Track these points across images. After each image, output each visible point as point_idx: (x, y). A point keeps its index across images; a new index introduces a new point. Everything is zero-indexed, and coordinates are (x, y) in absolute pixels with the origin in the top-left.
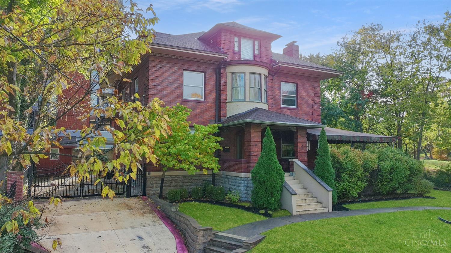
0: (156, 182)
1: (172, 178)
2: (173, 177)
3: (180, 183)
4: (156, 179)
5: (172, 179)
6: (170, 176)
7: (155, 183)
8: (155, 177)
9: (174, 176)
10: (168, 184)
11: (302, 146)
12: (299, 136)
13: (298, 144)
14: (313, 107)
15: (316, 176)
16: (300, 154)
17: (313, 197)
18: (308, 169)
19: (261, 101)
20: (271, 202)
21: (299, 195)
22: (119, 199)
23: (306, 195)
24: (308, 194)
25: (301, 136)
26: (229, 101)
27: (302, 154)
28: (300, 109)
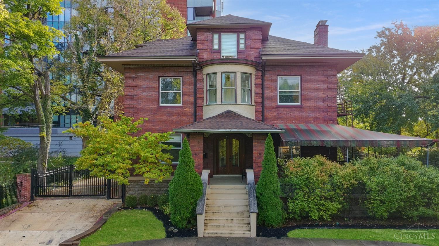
3: (156, 188)
11: (259, 154)
12: (255, 143)
13: (254, 152)
14: (325, 102)
15: (254, 192)
16: (256, 164)
17: (249, 217)
18: (254, 182)
19: (236, 103)
20: (176, 220)
21: (230, 213)
22: (99, 200)
23: (239, 214)
24: (242, 213)
25: (259, 143)
26: (205, 104)
27: (258, 164)
28: (304, 106)
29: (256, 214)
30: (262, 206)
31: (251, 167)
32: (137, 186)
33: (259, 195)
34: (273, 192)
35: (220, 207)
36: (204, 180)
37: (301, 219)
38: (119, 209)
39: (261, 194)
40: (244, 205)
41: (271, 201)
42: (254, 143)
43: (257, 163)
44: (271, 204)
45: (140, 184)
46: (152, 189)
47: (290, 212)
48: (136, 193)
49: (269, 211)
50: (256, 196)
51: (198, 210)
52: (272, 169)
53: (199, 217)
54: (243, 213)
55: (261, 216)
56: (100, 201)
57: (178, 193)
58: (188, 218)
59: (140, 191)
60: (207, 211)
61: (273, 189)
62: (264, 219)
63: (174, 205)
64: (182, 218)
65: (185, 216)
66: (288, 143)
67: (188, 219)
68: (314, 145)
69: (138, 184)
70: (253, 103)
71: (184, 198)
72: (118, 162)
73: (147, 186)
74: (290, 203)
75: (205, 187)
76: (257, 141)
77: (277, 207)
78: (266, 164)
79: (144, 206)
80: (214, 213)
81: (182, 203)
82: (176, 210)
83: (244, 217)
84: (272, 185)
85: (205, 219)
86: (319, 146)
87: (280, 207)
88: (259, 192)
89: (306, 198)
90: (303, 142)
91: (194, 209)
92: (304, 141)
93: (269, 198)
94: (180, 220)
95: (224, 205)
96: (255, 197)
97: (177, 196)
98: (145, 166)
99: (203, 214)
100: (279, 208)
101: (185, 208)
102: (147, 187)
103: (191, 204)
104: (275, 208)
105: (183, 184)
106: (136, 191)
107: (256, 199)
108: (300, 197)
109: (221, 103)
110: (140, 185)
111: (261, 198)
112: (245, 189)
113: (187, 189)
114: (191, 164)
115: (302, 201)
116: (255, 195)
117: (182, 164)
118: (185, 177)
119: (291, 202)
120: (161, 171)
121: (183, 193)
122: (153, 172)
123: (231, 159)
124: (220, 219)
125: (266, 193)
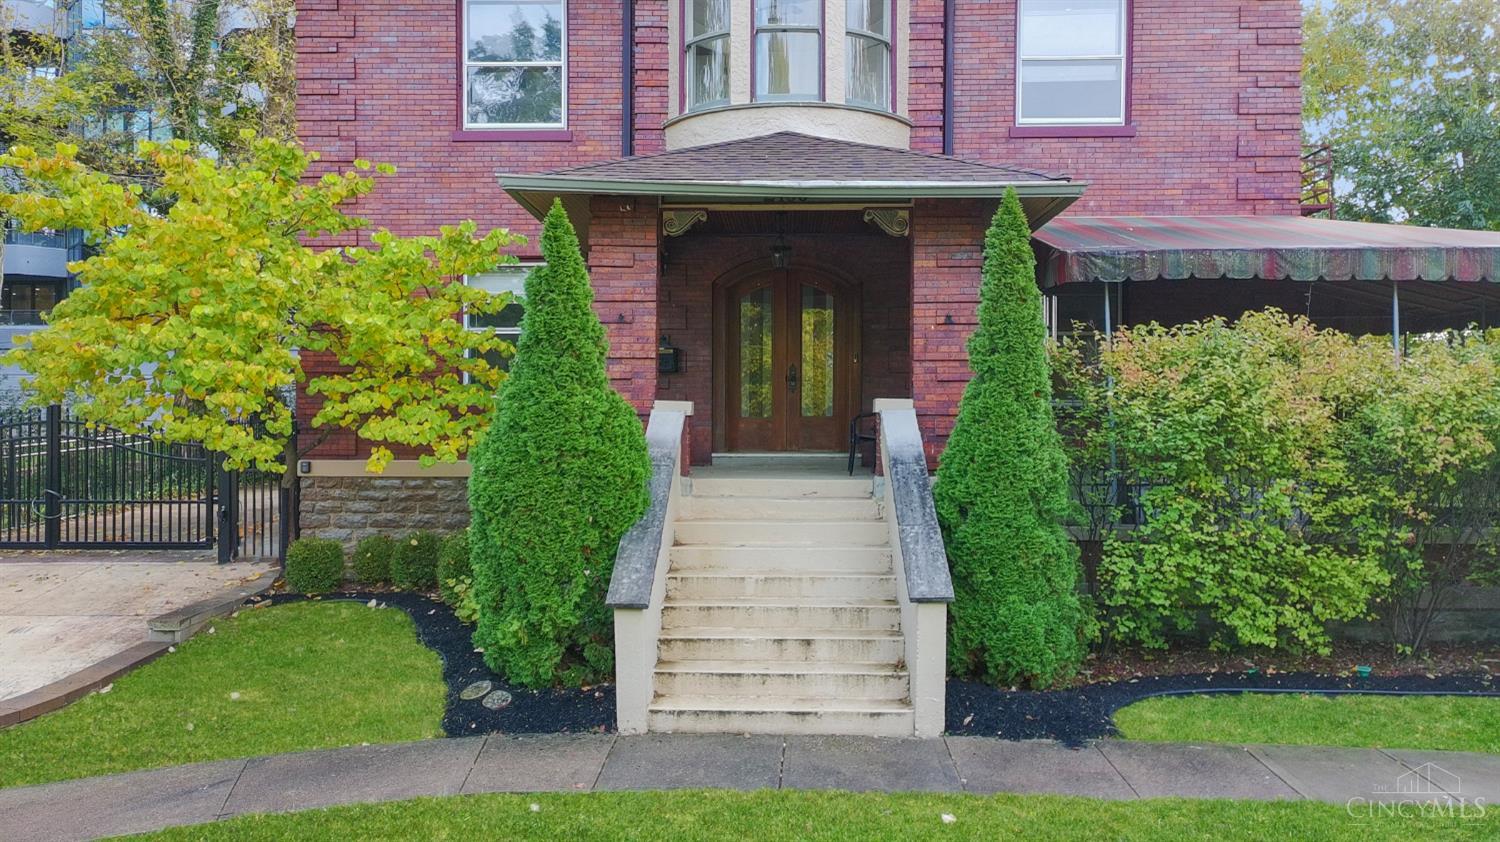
0: (337, 504)
1: (408, 488)
2: (413, 483)
3: (450, 514)
4: (337, 492)
5: (410, 493)
6: (397, 482)
7: (333, 510)
8: (331, 484)
9: (419, 482)
10: (390, 516)
11: (942, 320)
12: (925, 263)
13: (918, 311)
14: (1241, 111)
15: (923, 499)
16: (928, 371)
17: (897, 631)
18: (920, 456)
19: (824, 100)
20: (502, 643)
21: (796, 609)
22: (180, 567)
23: (846, 617)
24: (861, 610)
25: (941, 263)
26: (673, 112)
27: (939, 370)
28: (1143, 127)
29: (943, 609)
30: (971, 574)
31: (901, 388)
32: (357, 506)
33: (953, 517)
34: (1032, 494)
35: (743, 579)
36: (659, 444)
37: (1166, 647)
38: (248, 601)
39: (963, 512)
40: (872, 573)
41: (1018, 547)
42: (917, 263)
43: (931, 364)
44: (1021, 563)
45: (371, 493)
46: (427, 516)
47: (1120, 610)
48: (355, 536)
49: (1011, 598)
50: (935, 515)
51: (621, 588)
52: (1025, 376)
53: (622, 622)
54: (867, 610)
55: (961, 624)
56: (185, 568)
57: (509, 498)
58: (566, 633)
59: (371, 525)
60: (675, 599)
61: (1031, 476)
62: (982, 643)
63: (495, 563)
64: (534, 629)
65: (551, 619)
66: (1095, 265)
67: (570, 637)
68: (1230, 276)
69: (364, 493)
70: (903, 111)
71: (545, 522)
72: (220, 354)
73: (403, 505)
74: (1115, 559)
75: (663, 476)
76: (930, 249)
77: (1049, 580)
78: (993, 351)
79: (379, 588)
80: (709, 608)
81: (533, 548)
82: (503, 591)
83: (869, 633)
84: (1025, 458)
85: (662, 637)
86: (1256, 276)
87: (1068, 576)
88: (952, 500)
89: (1207, 528)
90: (1171, 258)
91: (599, 587)
92: (1177, 252)
93: (1008, 526)
94: (525, 641)
95: (761, 572)
96: (935, 523)
97: (505, 513)
98: (371, 388)
99: (647, 607)
100: (1064, 584)
101: (551, 580)
102: (403, 510)
103: (587, 559)
104: (1042, 580)
105: (539, 449)
106: (352, 525)
107: (939, 530)
108: (1178, 522)
109: (748, 102)
110: (373, 499)
111: (965, 529)
112: (870, 498)
113: (563, 474)
114: (590, 347)
115: (1187, 548)
116: (931, 514)
117: (538, 341)
118: (551, 408)
119: (1121, 557)
120: (455, 414)
121: (539, 497)
122: (409, 417)
123: (794, 379)
124: (739, 640)
125: (994, 500)
